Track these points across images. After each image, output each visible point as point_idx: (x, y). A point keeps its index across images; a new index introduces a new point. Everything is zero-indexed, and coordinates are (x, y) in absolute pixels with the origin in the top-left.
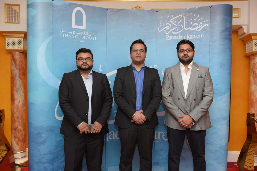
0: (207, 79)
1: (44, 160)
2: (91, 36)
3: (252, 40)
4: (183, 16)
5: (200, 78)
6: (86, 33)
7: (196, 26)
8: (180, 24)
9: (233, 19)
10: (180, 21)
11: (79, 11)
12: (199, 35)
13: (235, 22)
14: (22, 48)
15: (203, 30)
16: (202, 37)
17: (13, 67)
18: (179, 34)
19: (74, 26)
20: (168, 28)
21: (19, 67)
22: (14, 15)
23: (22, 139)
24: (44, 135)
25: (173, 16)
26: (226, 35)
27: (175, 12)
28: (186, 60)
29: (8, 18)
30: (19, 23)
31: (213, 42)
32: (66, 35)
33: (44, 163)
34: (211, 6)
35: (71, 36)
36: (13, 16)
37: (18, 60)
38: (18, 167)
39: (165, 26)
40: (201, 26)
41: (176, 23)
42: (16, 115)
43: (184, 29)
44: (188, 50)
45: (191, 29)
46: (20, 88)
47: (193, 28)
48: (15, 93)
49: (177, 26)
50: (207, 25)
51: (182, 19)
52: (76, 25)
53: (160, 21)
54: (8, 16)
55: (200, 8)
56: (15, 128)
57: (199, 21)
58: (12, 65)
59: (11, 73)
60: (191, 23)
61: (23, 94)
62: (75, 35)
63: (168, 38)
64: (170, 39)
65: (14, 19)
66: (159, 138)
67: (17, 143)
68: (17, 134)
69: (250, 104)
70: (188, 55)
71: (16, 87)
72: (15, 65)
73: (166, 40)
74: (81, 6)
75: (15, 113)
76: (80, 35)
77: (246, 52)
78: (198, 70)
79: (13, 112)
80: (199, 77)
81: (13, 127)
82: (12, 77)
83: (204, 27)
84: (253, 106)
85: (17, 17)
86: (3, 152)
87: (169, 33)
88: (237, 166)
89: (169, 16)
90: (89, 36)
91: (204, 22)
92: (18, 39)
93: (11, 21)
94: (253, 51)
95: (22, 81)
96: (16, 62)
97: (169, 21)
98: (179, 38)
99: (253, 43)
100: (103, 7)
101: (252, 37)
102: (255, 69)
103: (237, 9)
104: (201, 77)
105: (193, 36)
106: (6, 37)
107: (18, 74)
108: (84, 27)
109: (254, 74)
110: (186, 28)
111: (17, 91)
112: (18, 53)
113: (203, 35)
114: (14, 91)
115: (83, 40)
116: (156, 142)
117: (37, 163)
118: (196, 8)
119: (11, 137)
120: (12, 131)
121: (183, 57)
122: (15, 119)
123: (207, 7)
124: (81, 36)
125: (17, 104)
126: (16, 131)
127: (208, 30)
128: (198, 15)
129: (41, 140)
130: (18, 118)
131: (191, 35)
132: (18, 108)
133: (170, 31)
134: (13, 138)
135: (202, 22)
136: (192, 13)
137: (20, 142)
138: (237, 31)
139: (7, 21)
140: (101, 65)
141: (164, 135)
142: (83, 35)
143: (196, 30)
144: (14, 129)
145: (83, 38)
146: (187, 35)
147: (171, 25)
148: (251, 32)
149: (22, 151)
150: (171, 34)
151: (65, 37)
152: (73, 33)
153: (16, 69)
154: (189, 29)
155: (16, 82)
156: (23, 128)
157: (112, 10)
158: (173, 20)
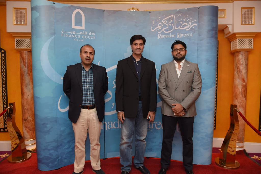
0: (197, 73)
1: (50, 147)
2: (89, 36)
3: (236, 39)
4: (174, 16)
5: (189, 73)
6: (85, 33)
7: (185, 26)
8: (171, 24)
9: (219, 19)
10: (171, 21)
11: (78, 13)
12: (188, 34)
13: (221, 22)
14: (29, 48)
15: (192, 29)
16: (191, 35)
17: (22, 64)
18: (170, 33)
19: (74, 27)
20: (160, 27)
21: (27, 64)
22: (22, 18)
23: (32, 128)
24: (48, 126)
25: (164, 17)
26: (212, 34)
27: (166, 13)
28: (179, 57)
29: (16, 20)
30: (26, 25)
31: (201, 40)
32: (66, 35)
33: (50, 150)
34: (199, 8)
35: (71, 36)
36: (20, 19)
37: (26, 58)
38: (29, 152)
39: (157, 26)
40: (190, 26)
41: (167, 23)
42: (26, 108)
43: (174, 28)
44: (181, 49)
45: (181, 28)
46: (29, 84)
47: (182, 27)
48: (24, 87)
49: (168, 25)
50: (196, 25)
51: (173, 20)
52: (75, 25)
53: (153, 21)
54: (16, 19)
55: (189, 9)
56: (26, 119)
57: (188, 21)
58: (21, 63)
59: (21, 70)
60: (181, 23)
61: (31, 89)
62: (75, 35)
63: (160, 37)
64: (162, 37)
65: (22, 22)
66: (152, 128)
67: (28, 132)
68: (28, 124)
69: (234, 96)
70: (181, 53)
71: (25, 82)
72: (24, 63)
73: (158, 38)
74: (80, 8)
75: (25, 106)
76: (79, 35)
77: (231, 50)
78: (188, 66)
79: (23, 105)
80: (189, 71)
81: (24, 118)
82: (22, 74)
83: (193, 27)
84: (236, 98)
85: (24, 19)
86: (17, 140)
87: (160, 32)
88: (221, 151)
89: (161, 17)
90: (88, 36)
91: (192, 22)
92: (26, 39)
93: (19, 23)
94: (237, 48)
95: (30, 77)
96: (25, 60)
97: (161, 21)
98: (170, 36)
99: (238, 41)
100: (100, 9)
101: (237, 36)
102: (238, 65)
103: (224, 10)
104: (191, 72)
105: (183, 34)
106: (15, 38)
107: (27, 71)
108: (83, 28)
109: (238, 69)
110: (177, 27)
111: (26, 86)
112: (26, 52)
113: (192, 34)
114: (23, 86)
115: (82, 39)
116: (149, 131)
117: (44, 150)
118: (185, 9)
119: (23, 127)
120: (23, 121)
121: (177, 55)
122: (25, 111)
123: (195, 8)
124: (81, 36)
125: (26, 98)
126: (26, 122)
127: (196, 29)
128: (187, 16)
129: (46, 130)
130: (27, 110)
131: (181, 34)
132: (27, 101)
133: (162, 31)
134: (24, 127)
135: (191, 22)
136: (182, 14)
137: (30, 131)
138: (224, 31)
139: (15, 23)
140: (99, 62)
141: (157, 124)
142: (83, 35)
143: (185, 29)
144: (24, 120)
145: (82, 38)
146: (177, 34)
147: (163, 25)
148: (236, 31)
149: (32, 139)
150: (163, 33)
151: (66, 36)
152: (73, 33)
153: (25, 66)
154: (179, 28)
155: (25, 78)
156: (32, 119)
157: (109, 11)
158: (164, 20)
